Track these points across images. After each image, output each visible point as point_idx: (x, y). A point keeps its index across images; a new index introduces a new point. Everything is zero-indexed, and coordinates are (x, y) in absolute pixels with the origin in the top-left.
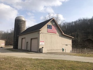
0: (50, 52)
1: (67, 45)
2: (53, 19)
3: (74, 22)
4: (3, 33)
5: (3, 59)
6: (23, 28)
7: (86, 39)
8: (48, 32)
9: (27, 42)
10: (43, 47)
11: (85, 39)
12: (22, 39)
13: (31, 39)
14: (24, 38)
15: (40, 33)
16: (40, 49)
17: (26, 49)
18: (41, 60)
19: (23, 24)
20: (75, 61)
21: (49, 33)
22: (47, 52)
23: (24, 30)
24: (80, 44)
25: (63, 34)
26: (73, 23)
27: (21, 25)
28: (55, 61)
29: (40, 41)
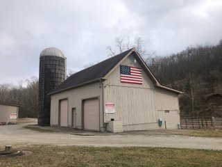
0: (129, 130)
1: (168, 111)
2: (133, 50)
3: (178, 55)
4: (10, 88)
5: (30, 152)
6: (59, 75)
7: (210, 95)
8: (122, 82)
9: (73, 109)
10: (112, 120)
11: (207, 95)
12: (60, 101)
13: (84, 101)
14: (66, 99)
15: (105, 85)
16: (106, 124)
17: (70, 124)
18: (117, 149)
19: (59, 65)
20: (199, 150)
21: (124, 84)
22: (122, 129)
23: (63, 81)
24: (196, 108)
25: (158, 84)
26: (175, 59)
27: (56, 69)
28: (151, 150)
29: (105, 103)
